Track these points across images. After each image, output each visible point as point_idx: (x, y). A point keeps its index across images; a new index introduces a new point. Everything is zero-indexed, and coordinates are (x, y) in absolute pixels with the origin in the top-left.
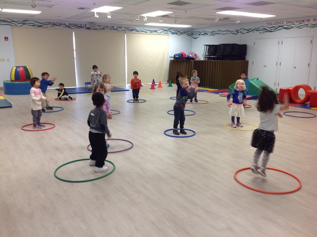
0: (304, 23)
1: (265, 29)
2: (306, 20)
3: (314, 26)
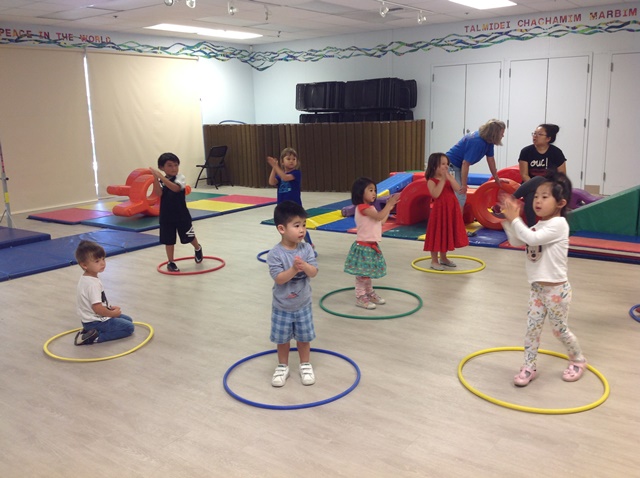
0: (567, 24)
1: (461, 42)
2: (571, 16)
3: (594, 30)
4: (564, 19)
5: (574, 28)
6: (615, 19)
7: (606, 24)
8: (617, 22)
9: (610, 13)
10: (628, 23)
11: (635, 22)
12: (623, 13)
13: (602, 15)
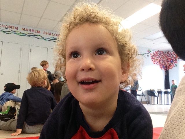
0: (12, 29)
2: (13, 27)
3: (23, 35)
4: (11, 27)
5: (15, 32)
6: (31, 32)
7: (29, 34)
8: (33, 34)
9: (30, 30)
10: (37, 35)
11: (39, 36)
12: (35, 31)
13: (27, 30)
